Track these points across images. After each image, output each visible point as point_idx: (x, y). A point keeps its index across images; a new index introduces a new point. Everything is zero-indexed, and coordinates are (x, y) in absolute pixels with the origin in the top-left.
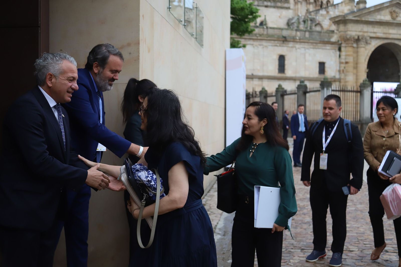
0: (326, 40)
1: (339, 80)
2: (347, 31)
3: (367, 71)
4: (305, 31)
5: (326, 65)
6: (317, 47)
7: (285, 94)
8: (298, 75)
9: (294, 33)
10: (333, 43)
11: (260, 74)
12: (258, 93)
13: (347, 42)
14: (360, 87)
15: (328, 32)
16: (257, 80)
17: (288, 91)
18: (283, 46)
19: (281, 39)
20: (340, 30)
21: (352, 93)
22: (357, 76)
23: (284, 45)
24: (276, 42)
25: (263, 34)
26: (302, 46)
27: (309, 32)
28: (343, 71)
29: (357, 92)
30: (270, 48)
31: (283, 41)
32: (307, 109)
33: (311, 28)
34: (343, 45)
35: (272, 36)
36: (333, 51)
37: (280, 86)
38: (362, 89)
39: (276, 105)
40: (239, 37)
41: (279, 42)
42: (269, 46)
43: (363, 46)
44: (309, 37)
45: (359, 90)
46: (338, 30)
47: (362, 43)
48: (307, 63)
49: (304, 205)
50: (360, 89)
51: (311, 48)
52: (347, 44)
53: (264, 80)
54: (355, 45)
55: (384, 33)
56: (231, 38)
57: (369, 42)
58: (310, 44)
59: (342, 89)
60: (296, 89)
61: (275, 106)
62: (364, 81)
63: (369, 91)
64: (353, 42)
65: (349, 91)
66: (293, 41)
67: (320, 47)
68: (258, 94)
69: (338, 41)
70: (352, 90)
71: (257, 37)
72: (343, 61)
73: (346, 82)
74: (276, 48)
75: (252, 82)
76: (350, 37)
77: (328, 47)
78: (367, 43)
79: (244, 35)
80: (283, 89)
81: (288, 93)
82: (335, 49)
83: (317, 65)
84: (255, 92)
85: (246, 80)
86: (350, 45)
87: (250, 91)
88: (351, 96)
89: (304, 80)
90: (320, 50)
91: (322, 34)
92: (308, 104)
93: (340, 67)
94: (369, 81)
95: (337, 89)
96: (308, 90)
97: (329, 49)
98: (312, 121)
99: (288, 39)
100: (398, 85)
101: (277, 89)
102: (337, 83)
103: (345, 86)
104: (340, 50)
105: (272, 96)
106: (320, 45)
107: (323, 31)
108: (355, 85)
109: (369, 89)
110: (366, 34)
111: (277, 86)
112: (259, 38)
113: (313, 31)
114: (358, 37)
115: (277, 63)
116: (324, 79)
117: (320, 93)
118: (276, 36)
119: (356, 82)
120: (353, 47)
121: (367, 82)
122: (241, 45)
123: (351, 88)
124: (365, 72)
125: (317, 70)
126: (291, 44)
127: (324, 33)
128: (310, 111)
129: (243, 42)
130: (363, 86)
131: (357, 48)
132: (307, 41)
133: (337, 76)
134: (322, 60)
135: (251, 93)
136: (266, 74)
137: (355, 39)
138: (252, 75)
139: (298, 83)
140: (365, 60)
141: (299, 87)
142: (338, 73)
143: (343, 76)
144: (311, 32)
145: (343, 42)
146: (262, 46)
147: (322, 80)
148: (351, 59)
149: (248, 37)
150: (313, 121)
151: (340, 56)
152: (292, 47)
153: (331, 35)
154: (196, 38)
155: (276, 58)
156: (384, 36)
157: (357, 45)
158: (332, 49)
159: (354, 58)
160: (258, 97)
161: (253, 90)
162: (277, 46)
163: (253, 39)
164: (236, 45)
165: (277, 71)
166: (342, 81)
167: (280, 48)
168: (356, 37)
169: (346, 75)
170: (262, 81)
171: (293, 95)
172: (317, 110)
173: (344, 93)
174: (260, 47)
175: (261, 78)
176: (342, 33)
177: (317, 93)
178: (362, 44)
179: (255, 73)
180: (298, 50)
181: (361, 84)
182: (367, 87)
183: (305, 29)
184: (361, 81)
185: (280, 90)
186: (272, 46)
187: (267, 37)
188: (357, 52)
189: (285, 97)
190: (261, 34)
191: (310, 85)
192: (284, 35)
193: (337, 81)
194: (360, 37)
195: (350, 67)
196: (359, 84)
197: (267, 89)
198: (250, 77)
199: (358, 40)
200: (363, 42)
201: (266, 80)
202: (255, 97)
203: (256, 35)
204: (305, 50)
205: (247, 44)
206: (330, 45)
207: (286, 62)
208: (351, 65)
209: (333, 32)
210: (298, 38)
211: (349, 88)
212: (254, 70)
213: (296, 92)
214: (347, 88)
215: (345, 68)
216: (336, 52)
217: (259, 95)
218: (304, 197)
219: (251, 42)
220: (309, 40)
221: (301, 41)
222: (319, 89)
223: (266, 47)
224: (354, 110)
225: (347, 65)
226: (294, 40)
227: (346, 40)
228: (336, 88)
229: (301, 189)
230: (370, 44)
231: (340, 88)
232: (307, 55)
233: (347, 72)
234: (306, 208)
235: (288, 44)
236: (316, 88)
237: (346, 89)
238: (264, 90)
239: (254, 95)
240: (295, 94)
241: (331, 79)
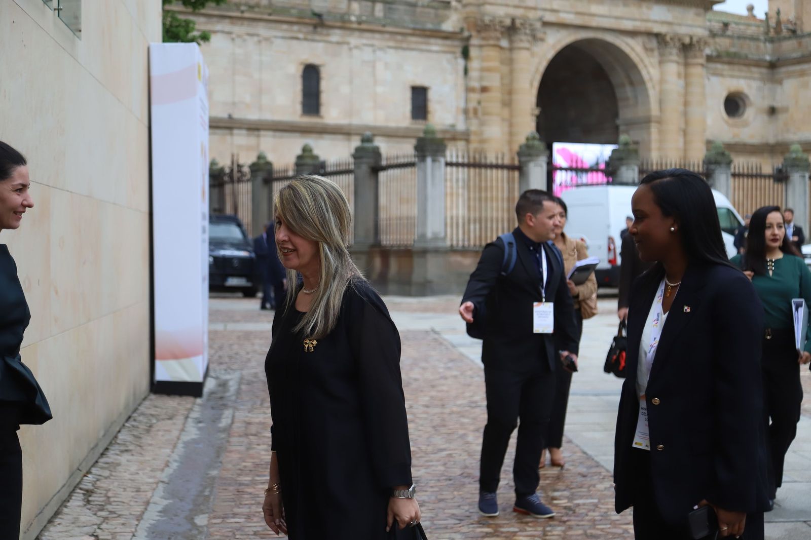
0: (429, 26)
1: (466, 137)
2: (483, 4)
3: (537, 112)
4: (374, 1)
5: (432, 95)
6: (404, 45)
7: (323, 171)
8: (356, 121)
9: (343, 4)
10: (447, 36)
11: (253, 116)
12: (246, 169)
13: (483, 35)
14: (519, 154)
15: (435, 4)
16: (244, 132)
17: (329, 165)
18: (313, 40)
19: (307, 21)
20: (465, 1)
21: (500, 171)
22: (511, 124)
23: (317, 37)
24: (296, 28)
25: (257, 5)
26: (365, 41)
27: (385, 2)
28: (475, 111)
29: (511, 168)
30: (280, 45)
31: (315, 26)
32: (383, 215)
34: (474, 41)
35: (284, 10)
36: (449, 56)
37: (306, 150)
38: (523, 159)
40: (190, 10)
41: (305, 29)
42: (276, 37)
43: (526, 45)
44: (385, 16)
45: (516, 163)
47: (524, 38)
48: (380, 89)
50: (520, 161)
51: (390, 47)
52: (484, 39)
53: (262, 133)
54: (504, 43)
55: (578, 13)
56: (166, 13)
57: (539, 35)
58: (387, 36)
59: (472, 161)
60: (352, 160)
62: (528, 139)
63: (541, 166)
64: (498, 35)
65: (492, 166)
66: (341, 28)
67: (413, 46)
68: (246, 173)
69: (462, 30)
70: (500, 162)
71: (242, 12)
72: (475, 84)
73: (482, 141)
74: (295, 42)
75: (228, 138)
76: (491, 21)
77: (436, 45)
78: (535, 38)
79: (203, 5)
80: (316, 158)
81: (329, 169)
82: (453, 53)
83: (408, 95)
84: (239, 166)
85: (210, 134)
86: (491, 42)
87: (225, 163)
88: (497, 181)
89: (374, 135)
90: (414, 54)
91: (419, 10)
92: (383, 200)
93: (467, 101)
94: (540, 140)
95: (460, 160)
96: (384, 163)
97: (438, 52)
98: (395, 248)
99: (328, 21)
100: (614, 151)
101: (299, 158)
102: (461, 144)
103: (481, 152)
104: (466, 54)
105: (286, 178)
106: (414, 39)
107: (420, 2)
108: (506, 150)
109: (543, 160)
110: (532, 15)
111: (298, 151)
112: (247, 15)
113: (394, 2)
114: (513, 21)
115: (298, 86)
116: (426, 132)
117: (416, 169)
118: (294, 12)
119: (510, 143)
120: (501, 48)
121: (537, 143)
122: (195, 33)
123: (497, 158)
124: (532, 115)
125: (407, 107)
126: (336, 36)
127: (423, 6)
128: (390, 220)
129: (200, 24)
130: (526, 153)
131: (511, 49)
132: (380, 28)
133: (461, 126)
134: (419, 82)
135: (227, 170)
136: (268, 116)
137: (503, 27)
138: (230, 117)
139: (356, 142)
140: (531, 85)
141: (358, 154)
142: (461, 117)
143: (474, 128)
144: (389, 2)
145: (474, 33)
146: (256, 39)
147: (421, 135)
148: (494, 81)
149: (216, 13)
150: (399, 246)
151: (466, 71)
152: (338, 43)
153: (441, 12)
154: (59, 10)
155: (295, 71)
156: (578, 21)
157: (511, 41)
158: (446, 52)
159: (502, 78)
160: (248, 181)
161: (233, 163)
162: (297, 39)
163: (230, 17)
164: (182, 31)
165: (299, 108)
166: (473, 138)
167: (305, 44)
168: (508, 22)
169: (482, 124)
170: (258, 136)
171: (344, 176)
172: (407, 218)
173: (477, 170)
174: (251, 41)
175: (254, 128)
176: (470, 9)
177: (408, 170)
178: (521, 41)
179: (237, 115)
180: (356, 52)
181: (521, 147)
182: (538, 155)
184: (521, 139)
185: (309, 161)
186: (284, 38)
187: (270, 14)
188: (510, 62)
190: (252, 3)
191: (387, 149)
192: (317, 10)
193: (461, 139)
194: (518, 22)
195: (493, 101)
196: (516, 148)
197: (270, 157)
198: (216, 125)
199: (511, 30)
200: (526, 34)
201: (270, 133)
202: (239, 181)
203: (238, 6)
204: (374, 51)
205: (215, 32)
206: (440, 41)
207: (324, 85)
208: (496, 95)
210: (353, 19)
211: (491, 159)
212: (234, 104)
213: (352, 167)
214: (486, 158)
215: (479, 103)
216: (456, 58)
217: (249, 176)
219: (225, 26)
220: (384, 26)
221: (364, 26)
222: (413, 160)
223: (267, 39)
224: (506, 216)
225: (485, 95)
226: (343, 23)
227: (482, 27)
228: (457, 157)
230: (542, 40)
231: (469, 157)
232: (380, 66)
233: (485, 113)
235: (328, 35)
236: (404, 157)
237: (483, 161)
238: (262, 161)
239: (236, 175)
240: (347, 172)
241: (444, 131)
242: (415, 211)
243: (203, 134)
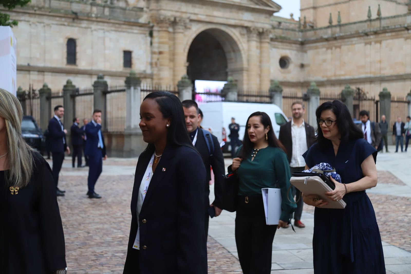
0: (132, 20)
1: (151, 77)
2: (160, 10)
3: (187, 64)
4: (104, 7)
5: (134, 55)
6: (120, 29)
7: (77, 94)
8: (95, 68)
9: (88, 8)
10: (142, 25)
11: (41, 64)
12: (37, 92)
13: (160, 25)
14: (178, 86)
15: (135, 9)
16: (36, 73)
17: (81, 90)
18: (73, 26)
19: (69, 16)
20: (151, 8)
22: (174, 70)
23: (75, 25)
24: (63, 19)
25: (43, 7)
26: (99, 27)
27: (110, 7)
28: (156, 64)
30: (55, 28)
31: (74, 19)
32: (109, 116)
33: (112, 3)
34: (155, 28)
35: (57, 10)
36: (143, 36)
37: (69, 82)
39: (62, 109)
40: (7, 9)
41: (68, 20)
42: (53, 24)
43: (181, 31)
44: (110, 15)
46: (148, 8)
47: (180, 27)
48: (107, 52)
49: (102, 252)
50: (178, 89)
51: (112, 30)
52: (160, 27)
53: (46, 73)
54: (171, 30)
55: (207, 16)
57: (188, 26)
58: (111, 25)
59: (154, 89)
60: (92, 88)
61: (61, 111)
62: (182, 78)
63: (189, 92)
64: (167, 25)
66: (87, 20)
67: (124, 30)
68: (37, 94)
69: (149, 23)
71: (35, 11)
72: (156, 50)
73: (160, 79)
74: (63, 27)
75: (28, 76)
76: (164, 18)
77: (136, 30)
78: (186, 28)
79: (14, 7)
80: (74, 86)
81: (81, 93)
82: (145, 34)
83: (122, 55)
84: (34, 91)
85: (17, 74)
86: (164, 29)
87: (26, 88)
89: (104, 75)
90: (124, 34)
91: (127, 12)
92: (109, 109)
93: (152, 58)
94: (189, 78)
95: (148, 89)
96: (109, 89)
97: (137, 33)
98: (115, 133)
99: (80, 16)
100: (225, 85)
101: (65, 86)
102: (149, 80)
103: (159, 84)
104: (151, 35)
105: (58, 97)
106: (125, 26)
107: (128, 8)
108: (171, 83)
109: (190, 89)
110: (184, 16)
111: (65, 83)
112: (38, 12)
113: (114, 8)
114: (175, 18)
115: (64, 50)
116: (131, 74)
117: (126, 93)
118: (62, 11)
119: (174, 80)
120: (169, 32)
121: (187, 80)
122: (10, 21)
123: (167, 88)
124: (185, 66)
125: (121, 61)
126: (84, 24)
127: (129, 10)
128: (112, 119)
129: (13, 16)
130: (181, 85)
131: (174, 33)
132: (107, 21)
133: (149, 71)
134: (128, 48)
135: (27, 93)
136: (49, 65)
137: (170, 21)
138: (29, 65)
139: (95, 79)
140: (184, 51)
141: (96, 85)
142: (149, 67)
143: (155, 72)
144: (112, 8)
145: (155, 24)
146: (42, 25)
147: (128, 75)
148: (165, 48)
149: (21, 11)
150: (117, 132)
151: (151, 43)
152: (85, 28)
153: (139, 13)
155: (63, 42)
156: (208, 19)
157: (174, 29)
158: (141, 34)
159: (170, 47)
160: (38, 98)
161: (30, 88)
162: (64, 25)
163: (29, 13)
164: (3, 20)
165: (65, 61)
166: (155, 77)
167: (68, 28)
168: (172, 19)
169: (159, 70)
170: (44, 75)
171: (89, 96)
172: (122, 118)
174: (40, 26)
175: (42, 71)
176: (153, 12)
177: (121, 94)
178: (179, 29)
179: (33, 64)
180: (95, 33)
181: (179, 82)
182: (187, 87)
183: (103, 4)
184: (179, 78)
185: (70, 88)
186: (57, 24)
187: (50, 12)
188: (174, 39)
189: (76, 98)
190: (40, 6)
191: (111, 82)
192: (74, 11)
193: (149, 78)
194: (177, 20)
195: (165, 59)
196: (176, 83)
197: (50, 86)
198: (20, 69)
199: (174, 23)
200: (181, 25)
201: (50, 74)
202: (34, 98)
203: (33, 7)
204: (104, 32)
205: (21, 21)
206: (138, 28)
207: (79, 49)
208: (166, 56)
209: (141, 9)
210: (93, 15)
212: (31, 58)
213: (93, 91)
214: (161, 87)
215: (158, 59)
216: (146, 37)
217: (38, 96)
218: (103, 241)
219: (26, 18)
220: (109, 19)
221: (99, 19)
222: (124, 88)
223: (48, 25)
225: (161, 56)
226: (88, 18)
227: (160, 22)
228: (147, 87)
229: (98, 229)
230: (190, 28)
231: (153, 87)
232: (107, 40)
233: (161, 65)
234: (105, 255)
235: (80, 23)
236: (120, 86)
237: (160, 89)
238: (45, 88)
239: (32, 95)
240: (90, 94)
241: (140, 74)
242: (125, 114)
243: (13, 74)
